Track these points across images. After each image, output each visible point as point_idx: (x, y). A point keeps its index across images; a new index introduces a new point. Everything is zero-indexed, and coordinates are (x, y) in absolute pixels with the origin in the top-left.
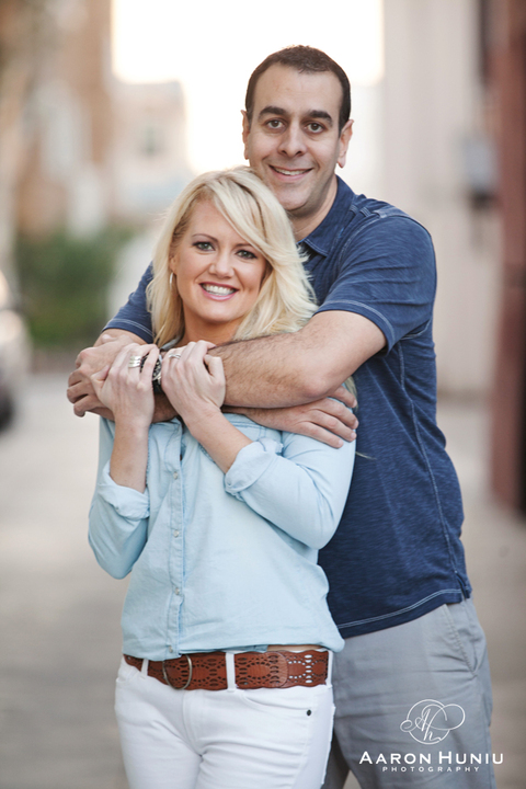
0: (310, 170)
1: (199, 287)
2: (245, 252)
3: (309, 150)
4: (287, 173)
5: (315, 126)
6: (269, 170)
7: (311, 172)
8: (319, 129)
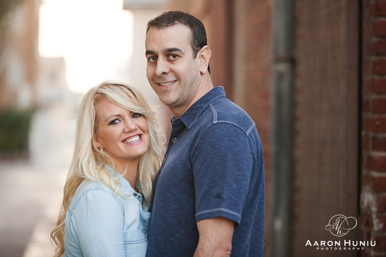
0: (176, 80)
1: (122, 143)
2: (135, 115)
3: (171, 70)
4: (164, 85)
5: (175, 56)
6: (157, 85)
7: (177, 82)
8: (177, 57)
